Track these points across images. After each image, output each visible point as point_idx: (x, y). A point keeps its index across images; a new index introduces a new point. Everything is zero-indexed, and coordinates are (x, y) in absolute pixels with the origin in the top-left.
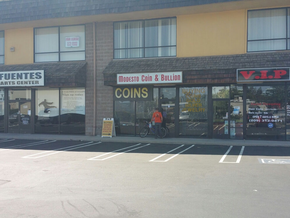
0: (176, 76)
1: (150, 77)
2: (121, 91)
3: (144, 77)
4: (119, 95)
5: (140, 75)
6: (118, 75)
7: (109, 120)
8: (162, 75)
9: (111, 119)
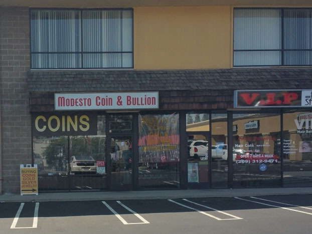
0: (155, 98)
1: (109, 99)
2: (45, 120)
3: (99, 99)
4: (41, 127)
5: (93, 96)
6: (57, 96)
7: (31, 167)
8: (128, 97)
9: (33, 166)
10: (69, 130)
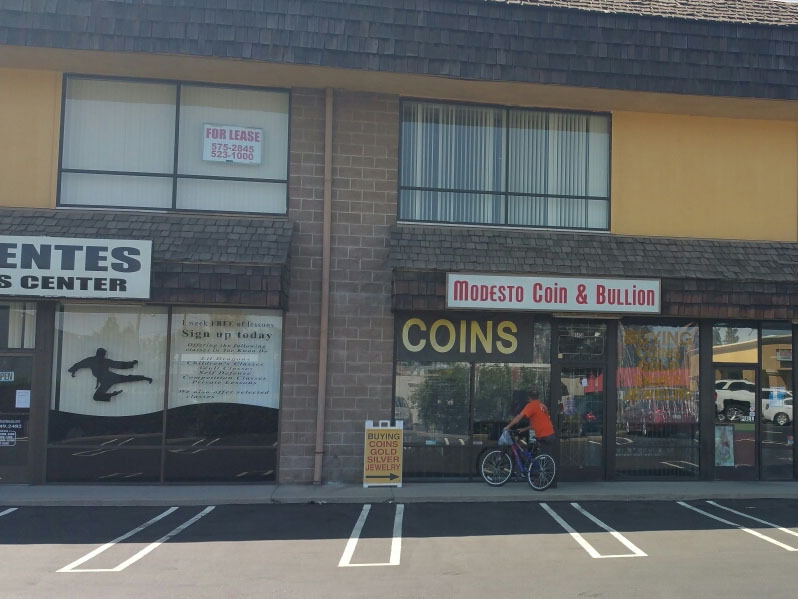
0: (652, 291)
1: (561, 289)
2: (423, 328)
3: (541, 289)
5: (527, 282)
6: (452, 278)
8: (599, 287)
9: (393, 424)
10: (473, 349)
